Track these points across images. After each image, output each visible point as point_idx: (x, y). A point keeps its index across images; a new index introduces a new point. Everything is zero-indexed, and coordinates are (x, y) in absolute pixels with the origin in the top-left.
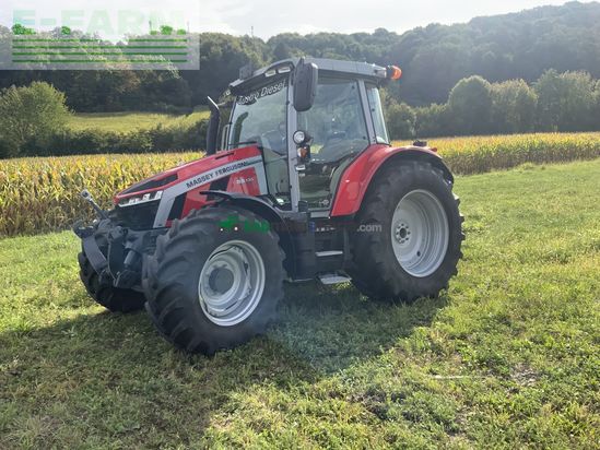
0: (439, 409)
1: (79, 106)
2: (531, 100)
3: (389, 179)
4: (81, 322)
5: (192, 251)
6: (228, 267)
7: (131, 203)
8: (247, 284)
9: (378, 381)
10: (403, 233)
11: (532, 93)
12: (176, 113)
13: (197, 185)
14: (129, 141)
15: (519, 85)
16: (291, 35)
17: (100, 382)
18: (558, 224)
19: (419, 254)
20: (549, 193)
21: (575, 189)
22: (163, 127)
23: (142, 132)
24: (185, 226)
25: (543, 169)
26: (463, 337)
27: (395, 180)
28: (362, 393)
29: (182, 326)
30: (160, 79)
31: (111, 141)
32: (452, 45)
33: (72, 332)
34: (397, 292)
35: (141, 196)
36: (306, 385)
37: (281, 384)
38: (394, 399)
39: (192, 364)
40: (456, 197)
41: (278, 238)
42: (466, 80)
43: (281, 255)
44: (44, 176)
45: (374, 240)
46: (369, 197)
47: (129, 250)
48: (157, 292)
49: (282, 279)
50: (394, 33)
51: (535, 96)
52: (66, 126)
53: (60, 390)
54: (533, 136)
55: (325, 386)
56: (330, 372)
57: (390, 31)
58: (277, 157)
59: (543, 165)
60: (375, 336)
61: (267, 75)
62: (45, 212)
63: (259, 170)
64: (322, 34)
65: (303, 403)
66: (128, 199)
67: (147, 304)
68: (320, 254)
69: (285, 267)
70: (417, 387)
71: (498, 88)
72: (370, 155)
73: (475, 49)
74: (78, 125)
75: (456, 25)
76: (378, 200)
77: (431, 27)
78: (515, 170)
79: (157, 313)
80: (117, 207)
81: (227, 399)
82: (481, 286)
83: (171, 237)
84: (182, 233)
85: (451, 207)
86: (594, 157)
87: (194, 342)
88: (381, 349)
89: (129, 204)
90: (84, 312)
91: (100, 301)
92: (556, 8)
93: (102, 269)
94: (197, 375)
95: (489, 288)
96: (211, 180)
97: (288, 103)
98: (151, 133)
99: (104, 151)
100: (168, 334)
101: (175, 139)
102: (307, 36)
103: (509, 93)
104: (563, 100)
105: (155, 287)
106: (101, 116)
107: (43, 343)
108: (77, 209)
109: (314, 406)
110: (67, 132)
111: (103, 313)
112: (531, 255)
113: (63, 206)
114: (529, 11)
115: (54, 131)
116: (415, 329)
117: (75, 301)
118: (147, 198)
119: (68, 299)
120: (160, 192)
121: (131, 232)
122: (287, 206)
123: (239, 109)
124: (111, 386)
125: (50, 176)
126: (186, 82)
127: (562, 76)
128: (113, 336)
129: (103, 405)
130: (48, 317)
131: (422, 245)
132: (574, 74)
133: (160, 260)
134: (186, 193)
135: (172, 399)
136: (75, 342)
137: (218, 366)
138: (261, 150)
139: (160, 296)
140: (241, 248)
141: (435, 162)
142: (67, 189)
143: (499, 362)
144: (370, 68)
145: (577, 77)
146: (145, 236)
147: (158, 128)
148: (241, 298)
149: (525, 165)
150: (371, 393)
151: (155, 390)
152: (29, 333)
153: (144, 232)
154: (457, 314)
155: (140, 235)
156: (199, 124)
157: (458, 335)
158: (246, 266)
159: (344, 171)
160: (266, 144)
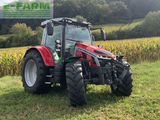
12: (126, 23)
23: (113, 32)
126: (130, 10)
147: (120, 30)
156: (136, 27)
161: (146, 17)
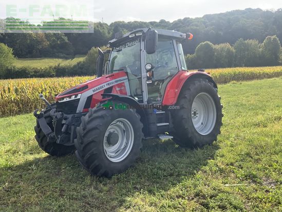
0: (234, 202)
1: (19, 55)
2: (232, 52)
3: (190, 87)
4: (36, 162)
5: (101, 124)
6: (116, 132)
7: (65, 100)
8: (125, 140)
9: (200, 188)
10: (195, 114)
11: (233, 49)
12: (67, 58)
13: (98, 91)
14: (44, 72)
15: (227, 46)
16: (121, 22)
17: (55, 194)
18: (255, 109)
19: (202, 124)
20: (247, 95)
21: (257, 93)
22: (61, 65)
23: (50, 68)
24: (96, 112)
25: (241, 84)
26: (232, 164)
27: (192, 88)
28: (193, 195)
29: (96, 162)
30: (59, 42)
31: (35, 72)
32: (195, 27)
33: (33, 167)
34: (195, 142)
35: (70, 97)
36: (163, 192)
37: (150, 192)
38: (211, 198)
39: (101, 183)
40: (219, 97)
41: (140, 117)
42: (203, 43)
43: (141, 125)
44: (6, 89)
45: (184, 117)
46: (181, 96)
47: (64, 124)
48: (83, 145)
49: (142, 137)
50: (168, 22)
51: (234, 51)
52: (14, 64)
53: (34, 198)
54: (235, 69)
55: (173, 192)
56: (174, 185)
57: (167, 21)
58: (134, 77)
59: (241, 82)
60: (190, 165)
61: (130, 37)
62: (7, 106)
63: (127, 84)
64: (135, 22)
65: (165, 202)
66: (63, 98)
67: (76, 152)
68: (159, 125)
69: (143, 131)
70: (220, 191)
71: (217, 47)
72: (180, 76)
73: (206, 29)
74: (19, 64)
75: (197, 18)
76: (185, 97)
77: (185, 19)
78: (228, 84)
79: (83, 157)
80: (57, 102)
81: (124, 201)
82: (231, 139)
83: (89, 117)
84: (95, 115)
85: (217, 101)
86: (262, 78)
87: (102, 171)
88: (195, 172)
89: (64, 101)
90: (37, 156)
91: (46, 151)
92: (241, 11)
93: (49, 134)
94: (105, 188)
95: (235, 140)
96: (104, 88)
97: (141, 50)
98: (55, 68)
99: (32, 77)
100: (88, 167)
101: (67, 71)
102: (128, 23)
103: (222, 49)
104: (246, 53)
105: (82, 143)
106: (30, 60)
107: (19, 173)
108: (23, 105)
109: (171, 204)
110: (14, 68)
111: (48, 157)
112: (248, 123)
113: (16, 104)
114: (230, 12)
115: (7, 67)
116: (209, 161)
117: (31, 151)
118: (73, 98)
119: (27, 150)
120: (80, 95)
121: (65, 115)
122: (142, 101)
123: (114, 54)
124: (62, 195)
125: (9, 89)
126: (71, 43)
127: (246, 42)
128: (55, 169)
129: (59, 206)
130: (19, 160)
131: (203, 119)
132: (251, 40)
133: (84, 129)
134: (92, 95)
135: (95, 202)
136: (36, 172)
137: (115, 183)
138: (127, 73)
139: (84, 148)
140: (122, 122)
141: (210, 79)
142: (18, 95)
143: (255, 177)
144: (177, 34)
145: (253, 42)
146: (72, 117)
147: (58, 65)
148: (122, 148)
149: (232, 82)
150: (197, 195)
151: (85, 197)
152: (10, 168)
153: (72, 115)
154: (226, 153)
155: (70, 116)
156: (78, 64)
157: (229, 163)
158: (124, 131)
159: (167, 84)
160: (129, 71)
161: (89, 52)
